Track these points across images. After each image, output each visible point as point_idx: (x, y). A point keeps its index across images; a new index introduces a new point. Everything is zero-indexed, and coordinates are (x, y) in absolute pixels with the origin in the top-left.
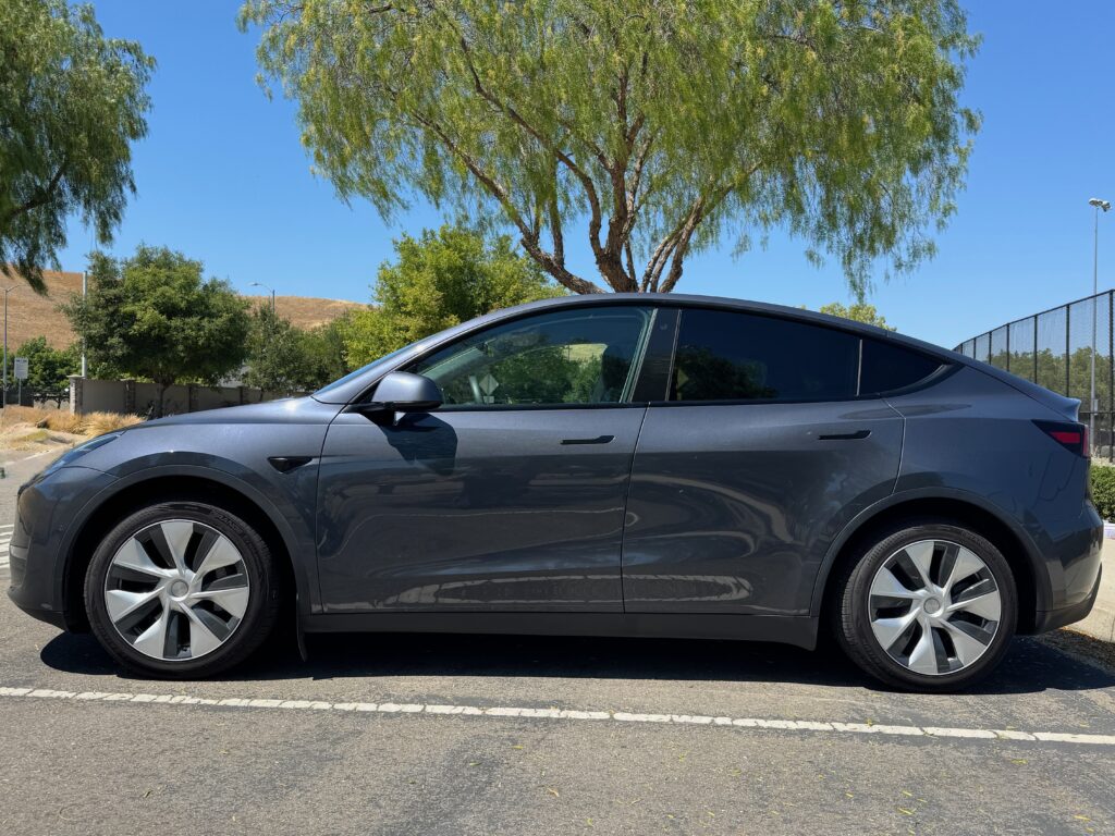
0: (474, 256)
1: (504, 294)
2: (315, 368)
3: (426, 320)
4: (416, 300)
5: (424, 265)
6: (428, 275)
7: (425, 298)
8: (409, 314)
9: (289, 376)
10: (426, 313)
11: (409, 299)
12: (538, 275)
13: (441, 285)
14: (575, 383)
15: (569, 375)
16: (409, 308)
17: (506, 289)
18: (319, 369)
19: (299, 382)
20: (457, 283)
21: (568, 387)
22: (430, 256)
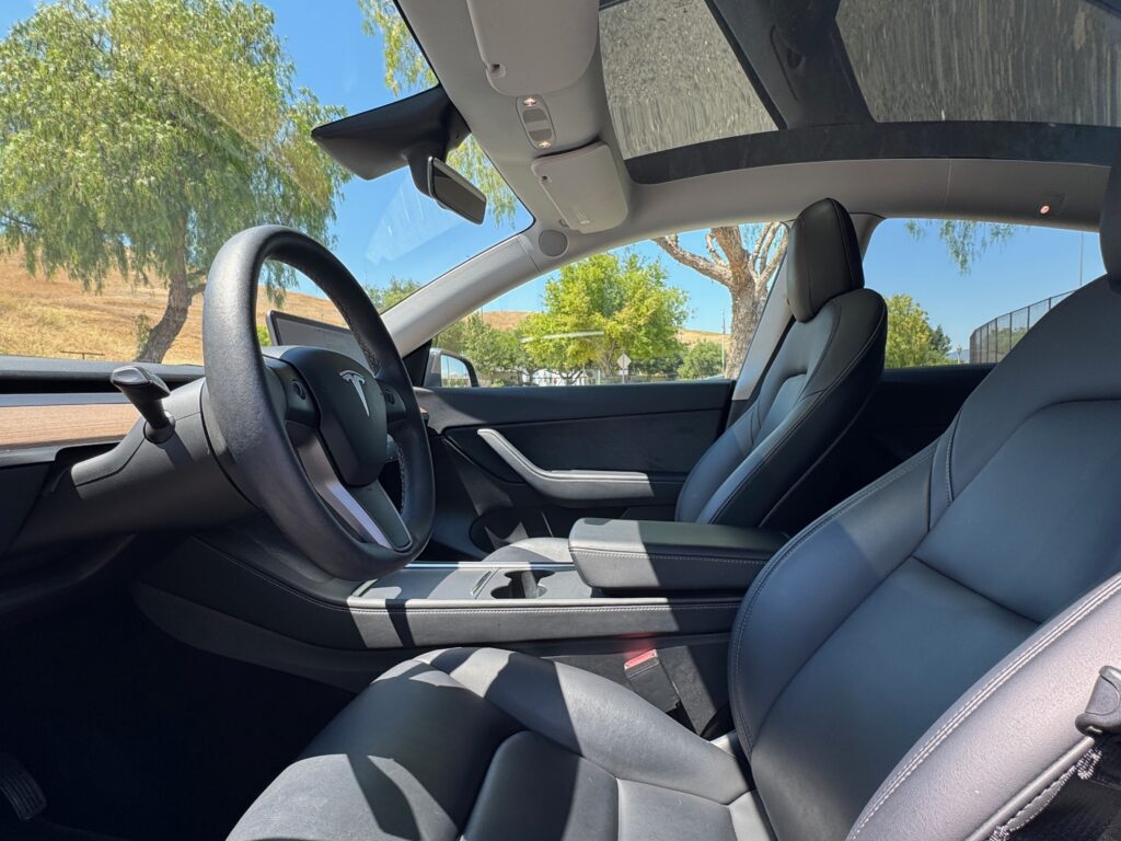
0: (612, 270)
1: (633, 297)
2: (507, 356)
3: (579, 318)
4: (571, 303)
5: (577, 278)
6: (580, 285)
7: (577, 301)
8: (567, 313)
9: (491, 360)
10: (579, 312)
11: (567, 303)
12: (658, 282)
13: (590, 292)
14: (686, 359)
15: (681, 353)
16: (567, 309)
17: (634, 293)
18: (511, 356)
19: (498, 365)
20: (600, 290)
21: (681, 362)
22: (581, 272)
